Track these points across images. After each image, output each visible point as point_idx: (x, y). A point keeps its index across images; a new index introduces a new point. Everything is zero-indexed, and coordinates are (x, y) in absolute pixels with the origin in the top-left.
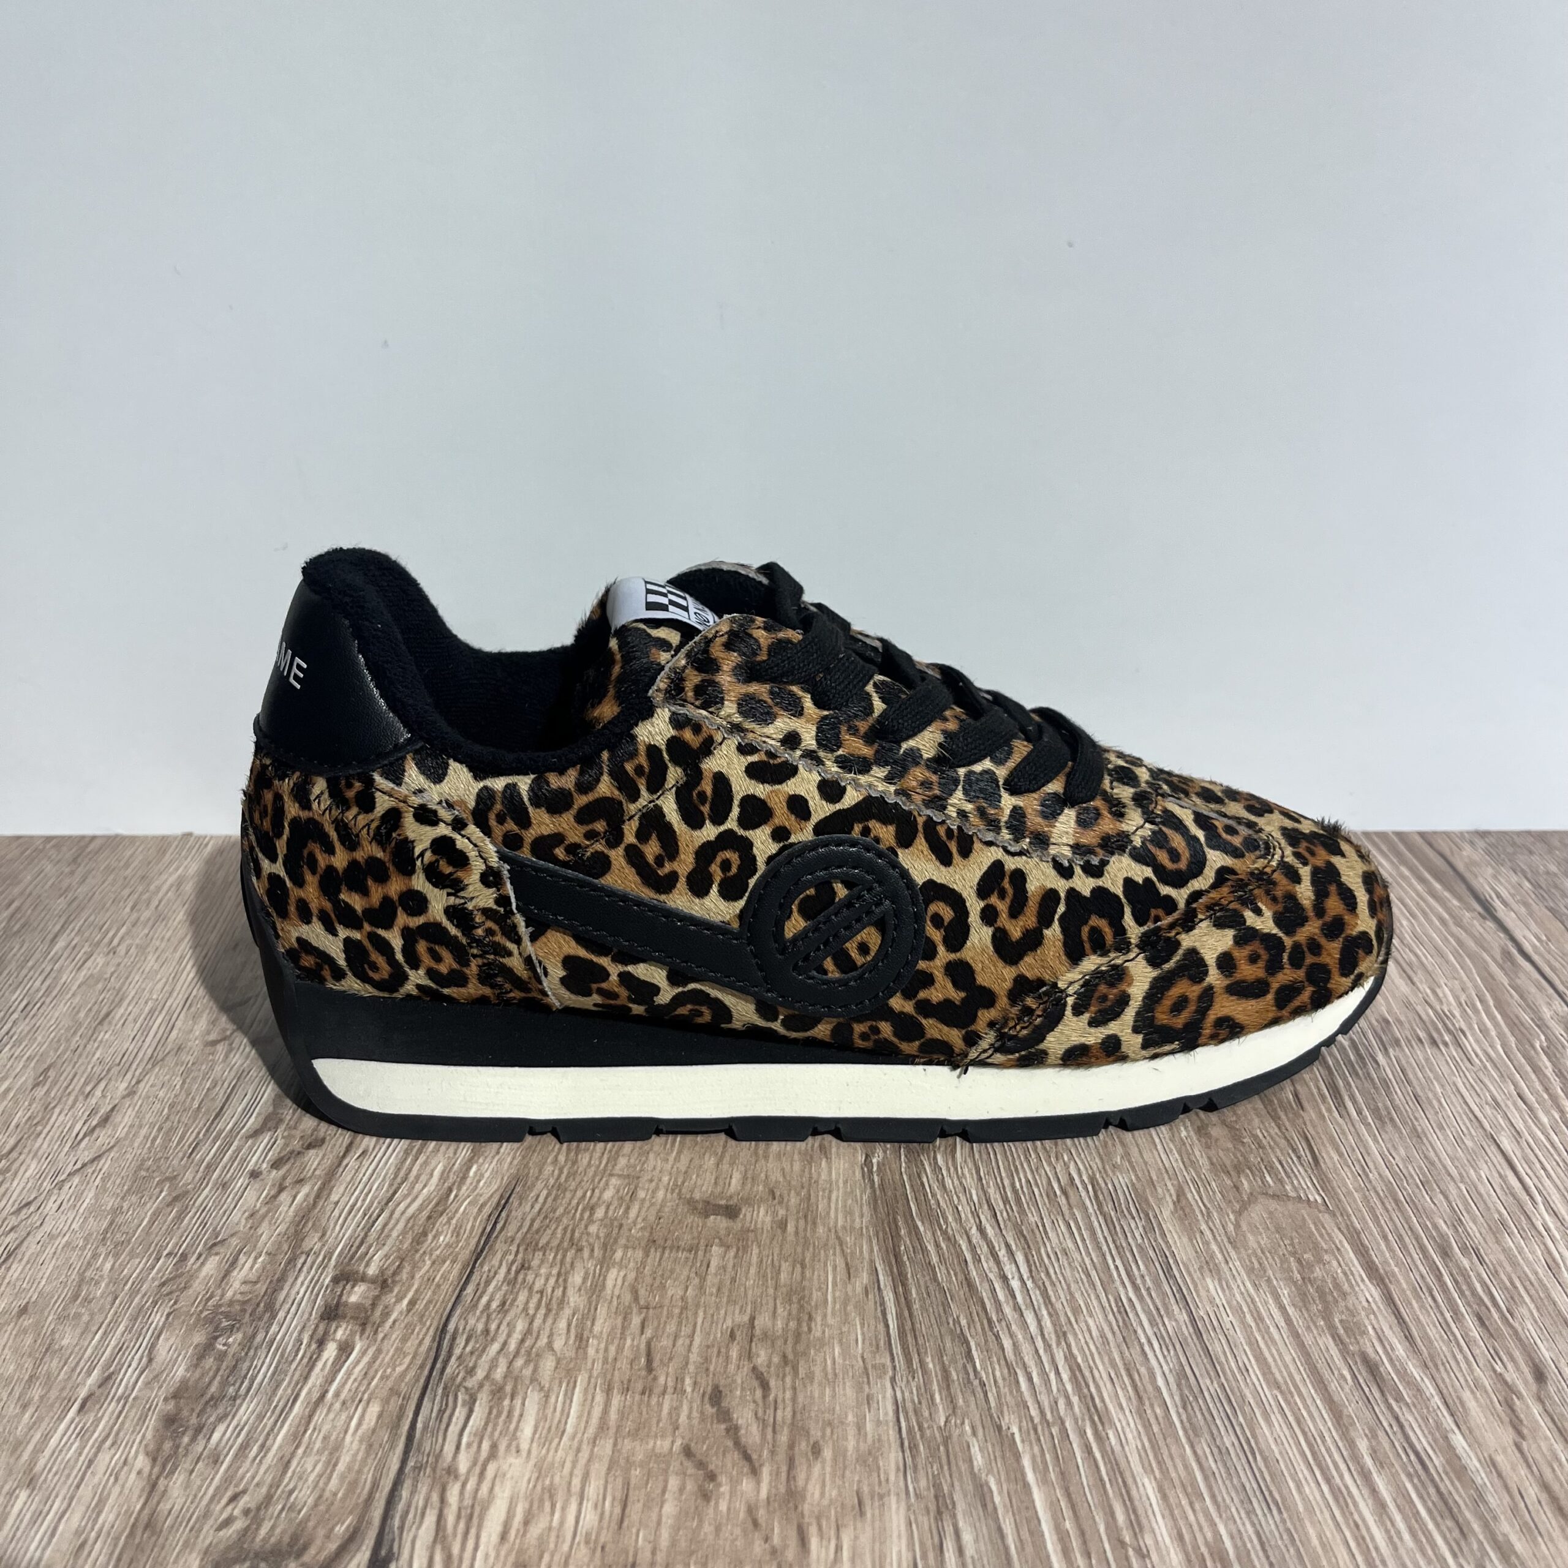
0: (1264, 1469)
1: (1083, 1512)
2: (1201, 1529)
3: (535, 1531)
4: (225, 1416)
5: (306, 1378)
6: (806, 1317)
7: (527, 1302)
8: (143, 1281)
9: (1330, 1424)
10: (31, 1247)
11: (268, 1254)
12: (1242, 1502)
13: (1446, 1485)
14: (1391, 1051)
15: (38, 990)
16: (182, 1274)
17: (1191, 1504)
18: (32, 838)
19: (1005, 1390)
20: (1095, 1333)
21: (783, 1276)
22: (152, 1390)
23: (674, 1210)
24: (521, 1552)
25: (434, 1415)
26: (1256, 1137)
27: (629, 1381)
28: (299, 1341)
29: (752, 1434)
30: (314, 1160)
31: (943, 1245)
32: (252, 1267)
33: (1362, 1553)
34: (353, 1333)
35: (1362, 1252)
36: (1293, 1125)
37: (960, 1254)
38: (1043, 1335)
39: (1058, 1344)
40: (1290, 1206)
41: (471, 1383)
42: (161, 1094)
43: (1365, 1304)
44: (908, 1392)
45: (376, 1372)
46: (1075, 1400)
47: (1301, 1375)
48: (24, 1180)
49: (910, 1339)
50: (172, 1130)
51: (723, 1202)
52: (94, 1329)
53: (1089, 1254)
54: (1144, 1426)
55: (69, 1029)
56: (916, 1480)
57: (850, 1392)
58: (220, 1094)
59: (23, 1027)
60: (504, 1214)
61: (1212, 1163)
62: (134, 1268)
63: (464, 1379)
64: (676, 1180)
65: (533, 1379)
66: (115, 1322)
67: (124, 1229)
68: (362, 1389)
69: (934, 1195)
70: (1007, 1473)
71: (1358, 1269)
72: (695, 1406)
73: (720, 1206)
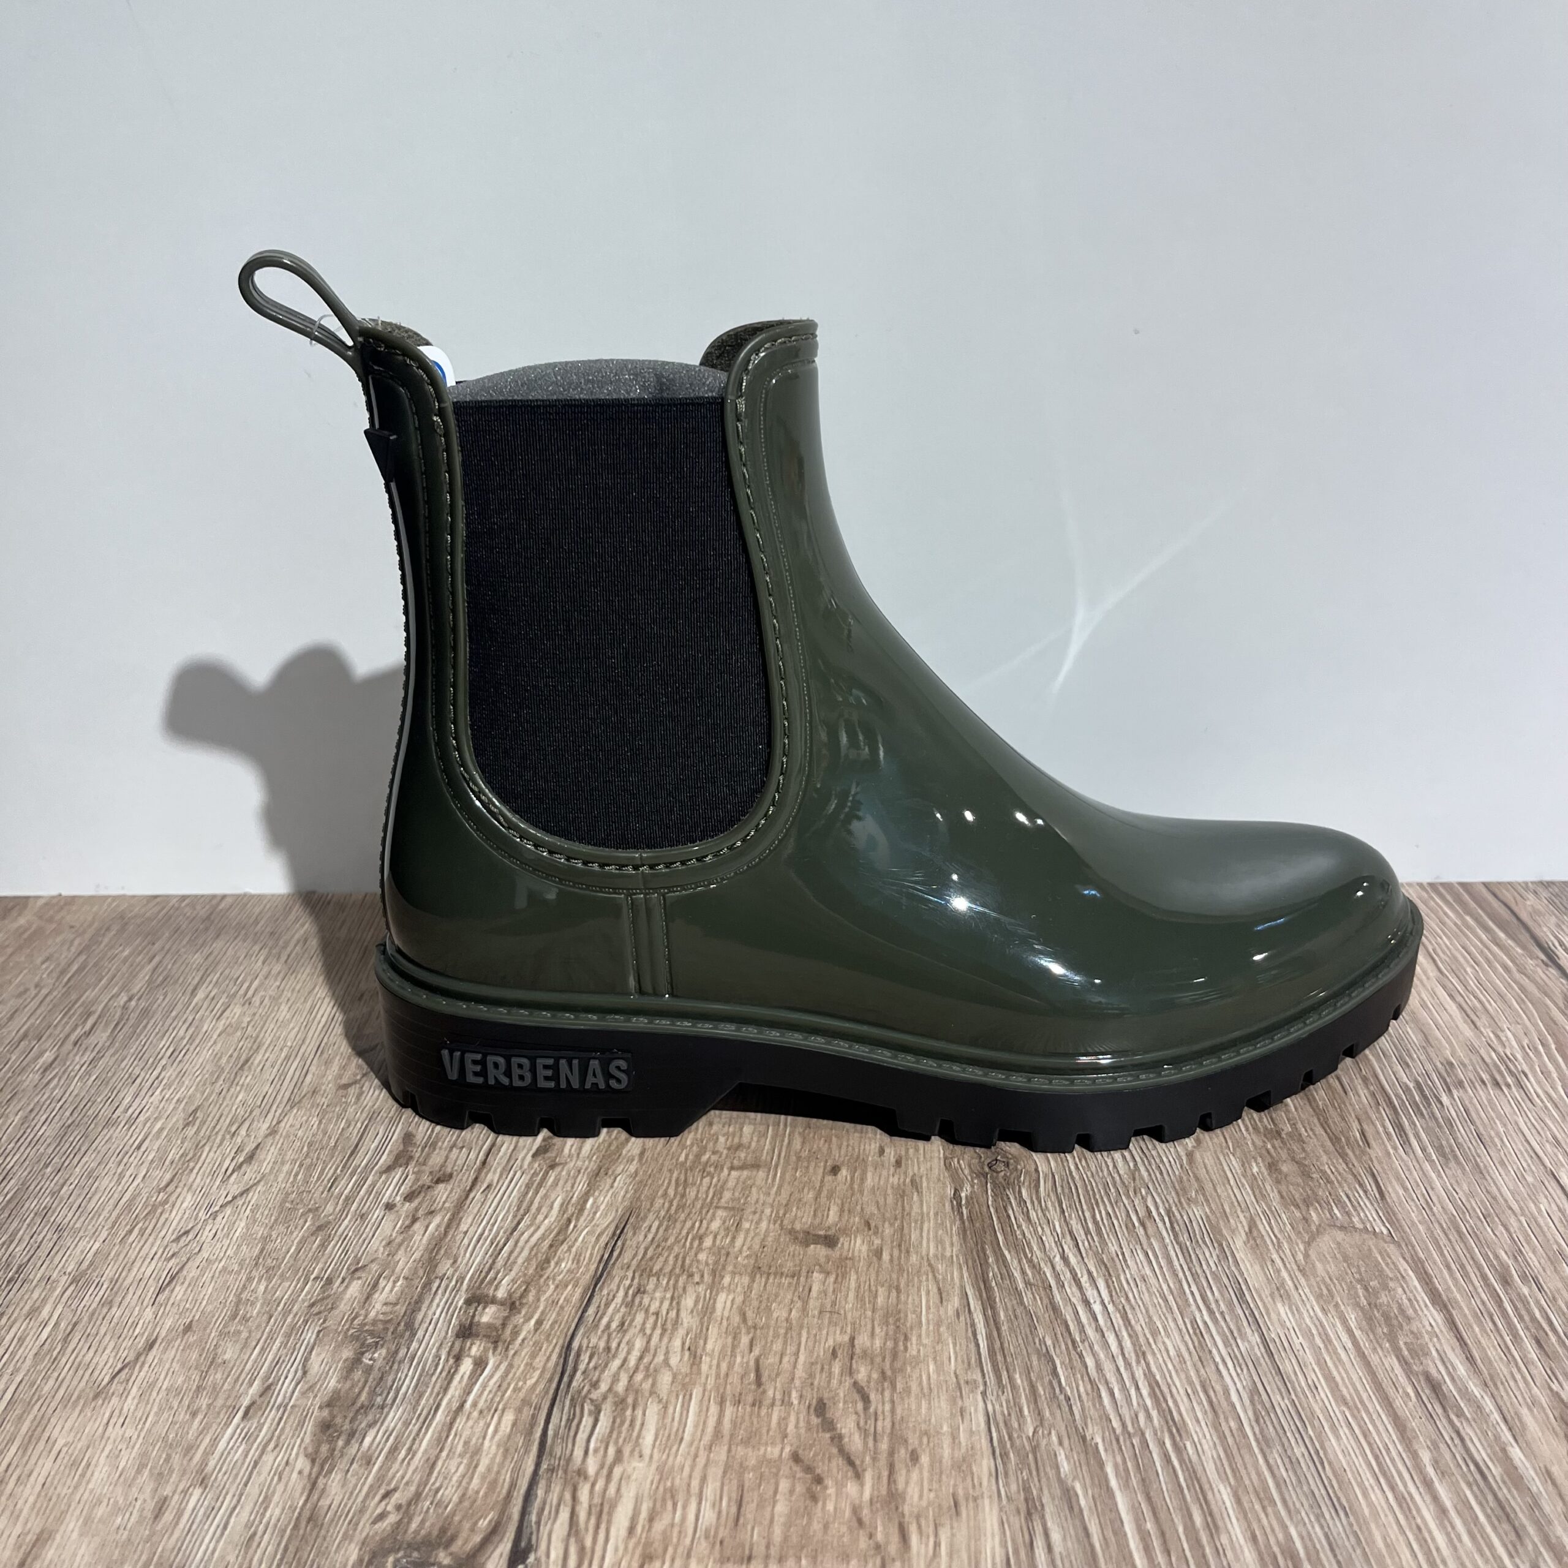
0: (1332, 1477)
1: (1163, 1515)
2: (1273, 1530)
3: (659, 1526)
4: (375, 1422)
5: (446, 1390)
6: (902, 1338)
7: (644, 1323)
8: (294, 1301)
9: (1394, 1438)
10: (191, 1271)
11: (406, 1278)
12: (1312, 1507)
13: (1504, 1493)
14: (1455, 1093)
15: (183, 1038)
16: (329, 1296)
17: (1264, 1508)
18: (168, 897)
19: (1088, 1404)
20: (1172, 1353)
21: (880, 1300)
22: (308, 1398)
23: (777, 1240)
24: (648, 1544)
25: (563, 1423)
26: (1324, 1173)
27: (740, 1394)
28: (438, 1357)
29: (855, 1442)
30: (443, 1194)
31: (1029, 1272)
32: (391, 1291)
33: (1425, 1554)
34: (486, 1350)
35: (1426, 1280)
36: (1360, 1161)
37: (1045, 1280)
38: (1123, 1354)
39: (1138, 1362)
40: (1357, 1236)
41: (595, 1395)
42: (300, 1133)
43: (1429, 1329)
44: (998, 1406)
45: (509, 1384)
46: (1154, 1413)
47: (1368, 1394)
48: (181, 1211)
49: (999, 1358)
50: (311, 1167)
51: (822, 1233)
52: (254, 1343)
53: (1166, 1280)
54: (1219, 1438)
55: (212, 1074)
56: (1007, 1485)
57: (944, 1404)
58: (354, 1132)
59: (170, 1073)
60: (619, 1243)
61: (1282, 1197)
62: (285, 1291)
63: (589, 1392)
64: (778, 1212)
65: (652, 1393)
66: (271, 1338)
67: (274, 1255)
68: (497, 1399)
69: (1019, 1226)
70: (1092, 1478)
71: (1422, 1296)
72: (802, 1418)
73: (819, 1236)
